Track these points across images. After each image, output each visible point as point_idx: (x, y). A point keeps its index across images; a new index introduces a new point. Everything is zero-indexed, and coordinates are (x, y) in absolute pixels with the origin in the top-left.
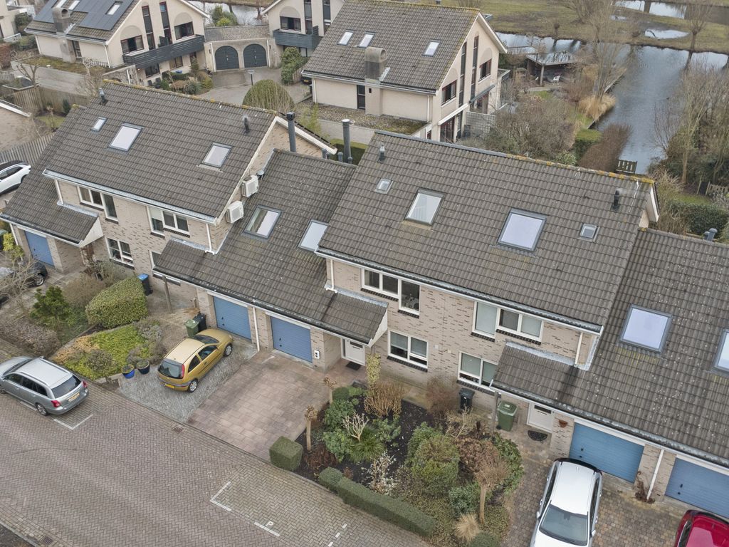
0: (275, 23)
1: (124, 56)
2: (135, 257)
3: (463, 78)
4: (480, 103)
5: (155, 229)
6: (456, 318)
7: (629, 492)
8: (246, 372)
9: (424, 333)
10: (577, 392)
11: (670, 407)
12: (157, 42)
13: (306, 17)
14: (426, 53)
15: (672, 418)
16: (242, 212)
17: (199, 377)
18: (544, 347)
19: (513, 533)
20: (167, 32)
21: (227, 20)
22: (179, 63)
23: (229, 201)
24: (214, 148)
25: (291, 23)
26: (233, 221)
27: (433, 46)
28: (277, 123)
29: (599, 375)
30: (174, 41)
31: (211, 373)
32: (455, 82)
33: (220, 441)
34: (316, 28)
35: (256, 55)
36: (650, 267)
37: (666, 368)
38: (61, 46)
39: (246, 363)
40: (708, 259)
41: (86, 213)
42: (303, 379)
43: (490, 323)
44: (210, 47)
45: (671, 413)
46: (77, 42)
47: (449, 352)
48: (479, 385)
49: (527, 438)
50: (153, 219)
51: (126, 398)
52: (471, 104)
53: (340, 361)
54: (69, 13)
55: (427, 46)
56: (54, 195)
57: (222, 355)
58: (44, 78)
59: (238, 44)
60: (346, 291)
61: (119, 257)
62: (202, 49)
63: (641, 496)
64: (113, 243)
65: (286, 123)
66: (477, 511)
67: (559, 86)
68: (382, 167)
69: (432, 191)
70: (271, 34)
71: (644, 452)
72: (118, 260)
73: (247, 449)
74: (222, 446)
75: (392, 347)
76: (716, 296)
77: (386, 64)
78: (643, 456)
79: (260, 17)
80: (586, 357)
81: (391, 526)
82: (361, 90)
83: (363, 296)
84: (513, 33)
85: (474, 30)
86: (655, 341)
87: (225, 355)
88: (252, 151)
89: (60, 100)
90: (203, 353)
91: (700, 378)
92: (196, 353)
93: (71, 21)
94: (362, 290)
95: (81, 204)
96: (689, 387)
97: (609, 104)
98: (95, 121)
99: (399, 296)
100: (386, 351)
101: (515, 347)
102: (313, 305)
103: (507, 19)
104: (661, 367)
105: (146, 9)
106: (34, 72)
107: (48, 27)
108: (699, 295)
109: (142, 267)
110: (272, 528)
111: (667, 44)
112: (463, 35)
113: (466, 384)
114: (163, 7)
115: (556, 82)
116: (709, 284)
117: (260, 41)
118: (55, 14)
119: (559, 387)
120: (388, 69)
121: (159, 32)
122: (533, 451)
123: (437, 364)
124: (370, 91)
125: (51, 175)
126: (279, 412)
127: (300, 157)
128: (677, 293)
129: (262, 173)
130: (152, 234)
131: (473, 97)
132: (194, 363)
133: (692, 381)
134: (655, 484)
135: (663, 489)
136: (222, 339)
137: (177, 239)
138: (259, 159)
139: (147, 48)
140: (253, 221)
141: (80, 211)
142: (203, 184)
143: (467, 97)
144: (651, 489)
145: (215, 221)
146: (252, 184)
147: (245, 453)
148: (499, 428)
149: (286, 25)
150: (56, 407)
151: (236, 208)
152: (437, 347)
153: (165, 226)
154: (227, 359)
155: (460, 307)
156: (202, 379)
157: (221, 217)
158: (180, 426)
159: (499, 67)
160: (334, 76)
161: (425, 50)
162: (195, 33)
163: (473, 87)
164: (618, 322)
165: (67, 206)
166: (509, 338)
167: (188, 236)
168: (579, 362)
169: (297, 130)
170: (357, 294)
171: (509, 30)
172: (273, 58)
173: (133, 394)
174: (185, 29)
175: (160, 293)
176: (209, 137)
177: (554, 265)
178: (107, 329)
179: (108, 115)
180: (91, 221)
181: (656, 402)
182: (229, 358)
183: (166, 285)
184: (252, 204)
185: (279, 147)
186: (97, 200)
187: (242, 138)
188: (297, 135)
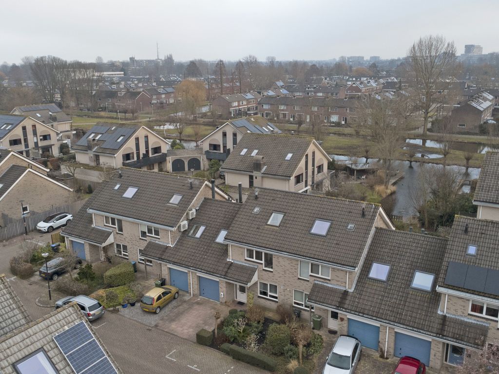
0: (206, 147)
1: (123, 163)
2: (129, 252)
3: (307, 173)
4: (317, 186)
5: (142, 236)
6: (290, 270)
7: (377, 355)
8: (185, 305)
9: (275, 280)
10: (347, 302)
11: (390, 306)
12: (141, 156)
13: (223, 144)
14: (286, 159)
15: (391, 311)
16: (187, 226)
17: (161, 306)
18: (332, 282)
19: (316, 371)
20: (147, 151)
21: (179, 147)
22: (152, 168)
23: (181, 220)
24: (175, 196)
25: (215, 147)
26: (182, 230)
27: (290, 156)
28: (206, 185)
29: (358, 294)
30: (150, 155)
31: (167, 306)
32: (302, 174)
33: (172, 335)
34: (229, 150)
35: (195, 163)
36: (382, 244)
37: (389, 289)
38: (89, 158)
39: (185, 302)
40: (409, 240)
41: (106, 230)
42: (215, 309)
43: (306, 272)
44: (170, 160)
45: (390, 309)
46: (98, 156)
47: (288, 290)
48: (303, 308)
49: (327, 333)
50: (141, 231)
51: (123, 316)
52: (312, 186)
53: (234, 301)
54: (96, 141)
55: (286, 155)
56: (91, 222)
57: (173, 297)
58: (79, 175)
59: (185, 158)
60: (237, 261)
61: (121, 254)
62: (165, 160)
63: (382, 356)
64: (118, 246)
65: (210, 185)
66: (298, 358)
67: (365, 181)
68: (256, 202)
69: (280, 212)
70: (204, 153)
71: (380, 330)
72: (120, 255)
73: (184, 337)
74: (172, 336)
75: (260, 291)
76: (412, 256)
77: (264, 164)
78: (380, 333)
79: (197, 146)
80: (352, 285)
81: (256, 368)
82: (251, 177)
83: (246, 263)
84: (343, 155)
85: (311, 148)
86: (383, 277)
87: (174, 298)
88: (193, 197)
89: (87, 185)
90: (164, 294)
91: (404, 292)
92: (161, 293)
93: (96, 145)
94: (245, 260)
95: (105, 225)
96: (399, 297)
97: (392, 190)
98: (115, 186)
99: (263, 262)
100: (257, 293)
101: (319, 283)
102: (220, 268)
103: (340, 148)
104: (386, 289)
105: (137, 139)
106: (74, 170)
107: (84, 148)
108: (404, 256)
109: (132, 258)
110: (196, 368)
111: (430, 161)
112: (305, 150)
113: (297, 307)
114: (146, 138)
115: (364, 179)
116: (409, 250)
117: (198, 156)
118: (89, 141)
119: (339, 300)
120: (266, 167)
121: (143, 151)
122: (330, 338)
123: (282, 297)
124: (256, 178)
125: (90, 211)
126: (201, 322)
127: (217, 201)
128: (394, 255)
129: (198, 208)
130: (140, 239)
131: (313, 183)
132: (159, 298)
133: (400, 294)
134: (387, 348)
135: (392, 351)
136: (174, 290)
137: (153, 240)
138: (196, 201)
139: (135, 159)
140: (192, 232)
141: (104, 229)
142: (169, 212)
143: (310, 182)
144: (386, 351)
145: (173, 229)
146: (193, 213)
147: (184, 339)
148: (313, 329)
149: (212, 148)
150: (89, 316)
151: (184, 223)
152: (282, 287)
153: (147, 234)
154: (175, 301)
155: (291, 264)
156: (162, 308)
157: (177, 227)
158: (151, 328)
159: (328, 169)
160: (237, 171)
161: (286, 157)
162: (162, 152)
163: (313, 178)
164: (367, 268)
165: (97, 227)
166: (315, 278)
167: (159, 239)
168: (348, 288)
169: (216, 189)
170: (243, 262)
171: (340, 153)
172: (204, 166)
173: (127, 314)
174: (157, 150)
175: (141, 272)
176: (172, 191)
177: (335, 242)
178: (113, 287)
179: (122, 183)
180: (109, 234)
181: (384, 304)
182: (176, 300)
183: (146, 267)
184: (191, 222)
185: (207, 197)
186: (113, 223)
187: (188, 191)
188: (216, 192)
